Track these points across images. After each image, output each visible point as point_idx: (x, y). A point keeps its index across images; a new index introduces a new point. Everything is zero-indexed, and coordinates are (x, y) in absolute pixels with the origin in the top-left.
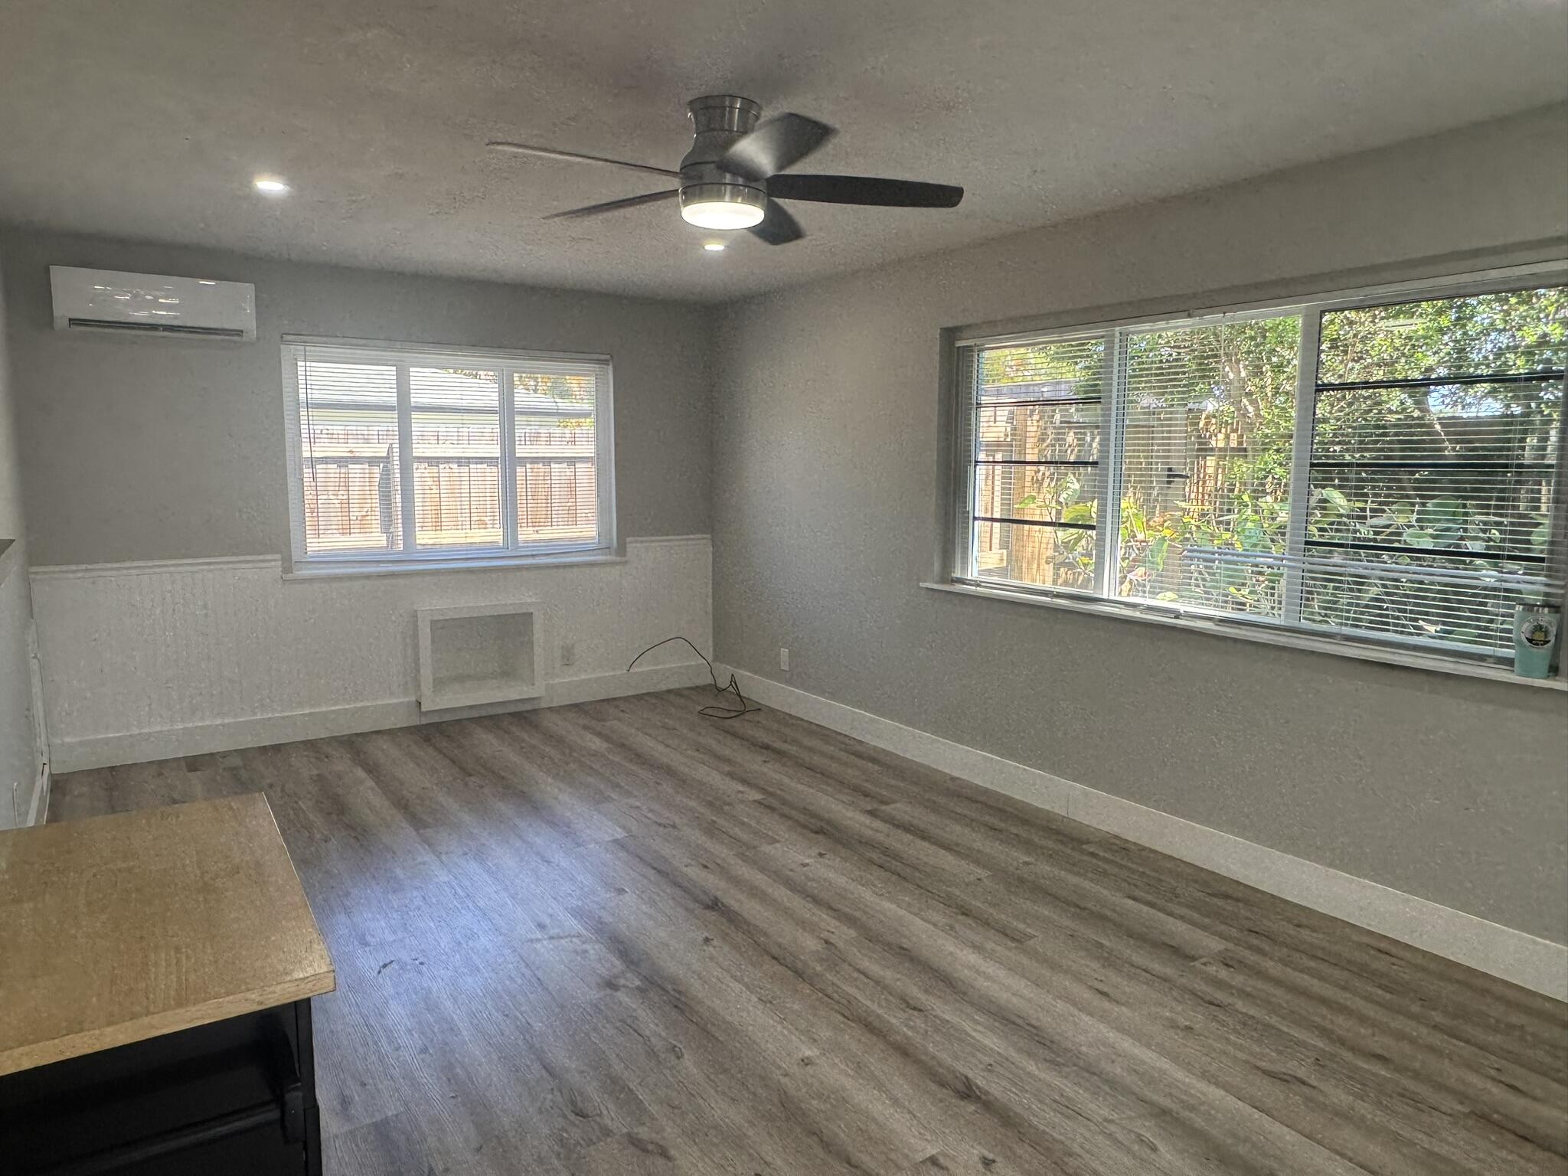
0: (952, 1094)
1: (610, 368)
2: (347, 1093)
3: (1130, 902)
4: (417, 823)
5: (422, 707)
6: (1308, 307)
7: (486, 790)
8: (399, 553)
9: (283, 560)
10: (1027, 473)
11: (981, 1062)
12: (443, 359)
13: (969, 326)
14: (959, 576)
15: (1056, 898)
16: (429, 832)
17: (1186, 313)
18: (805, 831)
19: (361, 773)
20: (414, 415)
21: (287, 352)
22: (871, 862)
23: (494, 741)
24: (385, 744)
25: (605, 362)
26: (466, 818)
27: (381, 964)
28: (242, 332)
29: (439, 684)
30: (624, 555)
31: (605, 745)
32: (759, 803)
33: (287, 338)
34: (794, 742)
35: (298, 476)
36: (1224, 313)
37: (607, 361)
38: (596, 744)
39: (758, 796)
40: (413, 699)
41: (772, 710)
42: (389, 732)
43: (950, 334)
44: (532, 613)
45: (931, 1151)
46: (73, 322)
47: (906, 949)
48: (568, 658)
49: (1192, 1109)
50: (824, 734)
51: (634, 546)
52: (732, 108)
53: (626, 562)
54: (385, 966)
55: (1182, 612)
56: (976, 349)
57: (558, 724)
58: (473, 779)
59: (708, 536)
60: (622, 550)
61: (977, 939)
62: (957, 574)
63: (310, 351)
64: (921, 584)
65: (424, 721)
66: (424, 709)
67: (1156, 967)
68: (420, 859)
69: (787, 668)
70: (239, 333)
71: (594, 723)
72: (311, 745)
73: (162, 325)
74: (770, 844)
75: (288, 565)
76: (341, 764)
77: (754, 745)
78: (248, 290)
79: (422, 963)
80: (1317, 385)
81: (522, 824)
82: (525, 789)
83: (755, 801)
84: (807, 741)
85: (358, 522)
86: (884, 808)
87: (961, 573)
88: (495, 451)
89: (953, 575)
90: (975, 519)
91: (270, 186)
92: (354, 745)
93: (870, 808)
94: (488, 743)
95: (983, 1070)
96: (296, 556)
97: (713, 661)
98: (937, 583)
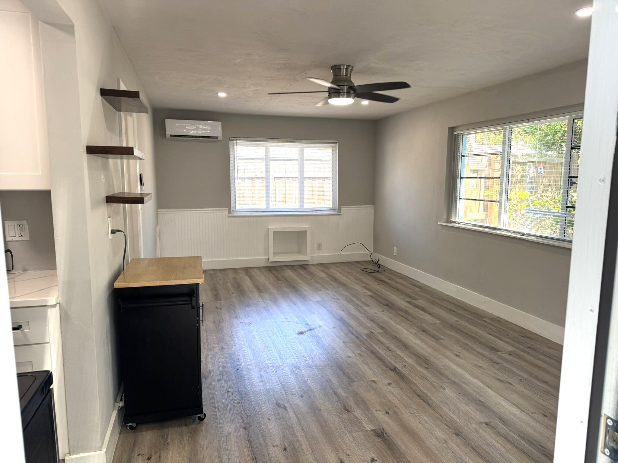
0: (389, 369)
1: (337, 145)
2: (224, 347)
3: (489, 335)
4: (260, 291)
5: (270, 260)
6: (568, 117)
7: (283, 285)
8: (264, 209)
9: (228, 210)
10: (495, 181)
11: (403, 364)
12: (280, 144)
13: (458, 126)
14: (454, 220)
15: (462, 332)
16: (261, 294)
17: (527, 120)
18: (381, 305)
19: (247, 278)
20: (271, 162)
21: (231, 143)
22: (399, 314)
23: (291, 272)
24: (257, 271)
25: (336, 143)
26: (274, 291)
27: (240, 322)
28: (218, 137)
29: (275, 254)
30: (340, 212)
31: (326, 276)
32: (370, 296)
33: (231, 138)
34: (393, 280)
35: (234, 183)
36: (540, 120)
37: (337, 142)
38: (324, 275)
39: (371, 294)
40: (267, 257)
41: (391, 270)
42: (259, 268)
43: (452, 129)
44: (307, 231)
45: (374, 379)
46: (171, 136)
47: (397, 337)
48: (319, 247)
49: (465, 383)
50: (405, 278)
51: (344, 209)
52: (343, 68)
53: (341, 215)
54: (241, 323)
55: (525, 233)
56: (462, 135)
57: (313, 269)
58: (280, 282)
59: (373, 206)
60: (340, 210)
61: (423, 337)
62: (453, 219)
63: (238, 143)
64: (439, 223)
65: (270, 265)
66: (270, 261)
67: (481, 351)
68: (257, 300)
69: (396, 255)
70: (217, 137)
71: (325, 270)
72: (235, 270)
73: (195, 136)
74: (367, 306)
75: (230, 212)
76: (242, 274)
77: (378, 280)
78: (220, 123)
79: (251, 323)
80: (571, 147)
81: (290, 294)
82: (295, 286)
83: (369, 295)
84: (399, 280)
85: (258, 200)
86: (414, 301)
87: (455, 219)
88: (297, 175)
89: (451, 220)
90: (460, 199)
91: (222, 95)
92: (247, 270)
93: (409, 300)
94: (289, 273)
95: (403, 366)
96: (232, 209)
97: (373, 252)
98: (445, 223)
